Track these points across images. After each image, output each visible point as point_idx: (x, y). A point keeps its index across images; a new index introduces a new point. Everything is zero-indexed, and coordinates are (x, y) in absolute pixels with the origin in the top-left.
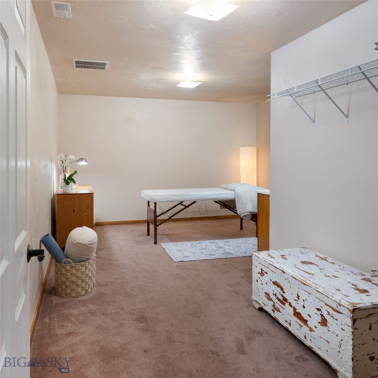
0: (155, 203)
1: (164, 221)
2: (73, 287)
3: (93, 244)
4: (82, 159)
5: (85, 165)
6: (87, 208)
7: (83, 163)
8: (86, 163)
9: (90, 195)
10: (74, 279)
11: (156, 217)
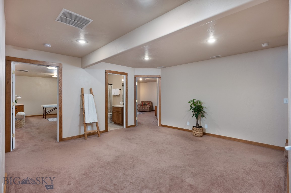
0: (45, 108)
1: (48, 115)
2: (18, 125)
3: (24, 115)
4: (19, 96)
5: (20, 98)
6: (22, 109)
7: (19, 97)
8: (21, 97)
9: (23, 106)
10: (18, 124)
11: (45, 112)
